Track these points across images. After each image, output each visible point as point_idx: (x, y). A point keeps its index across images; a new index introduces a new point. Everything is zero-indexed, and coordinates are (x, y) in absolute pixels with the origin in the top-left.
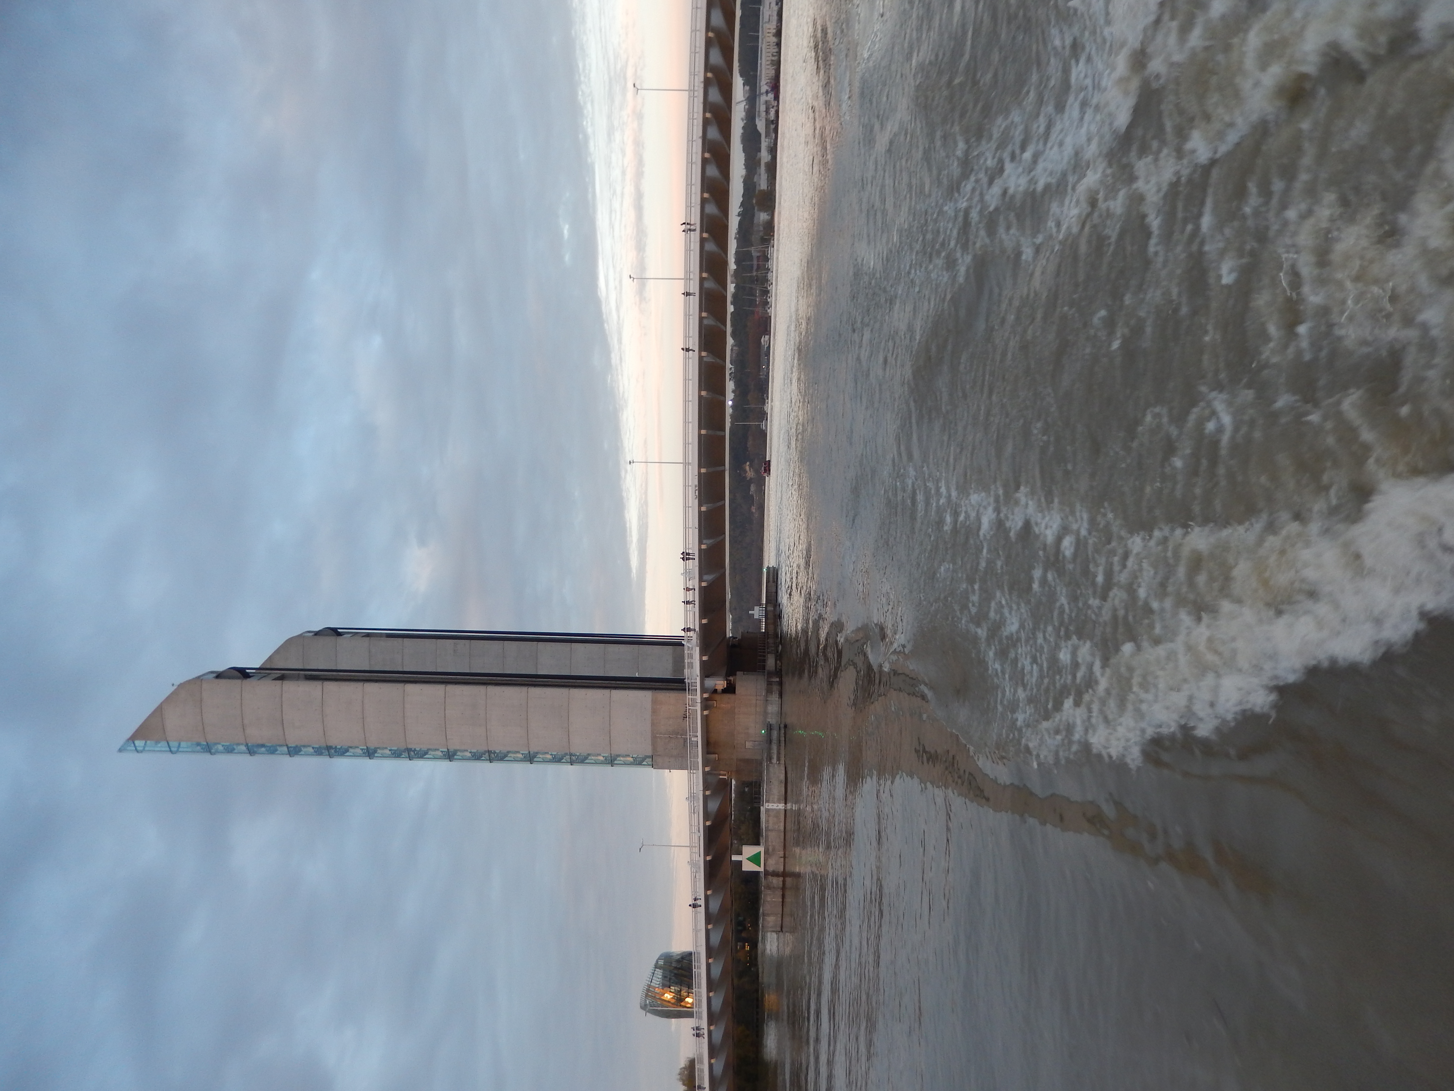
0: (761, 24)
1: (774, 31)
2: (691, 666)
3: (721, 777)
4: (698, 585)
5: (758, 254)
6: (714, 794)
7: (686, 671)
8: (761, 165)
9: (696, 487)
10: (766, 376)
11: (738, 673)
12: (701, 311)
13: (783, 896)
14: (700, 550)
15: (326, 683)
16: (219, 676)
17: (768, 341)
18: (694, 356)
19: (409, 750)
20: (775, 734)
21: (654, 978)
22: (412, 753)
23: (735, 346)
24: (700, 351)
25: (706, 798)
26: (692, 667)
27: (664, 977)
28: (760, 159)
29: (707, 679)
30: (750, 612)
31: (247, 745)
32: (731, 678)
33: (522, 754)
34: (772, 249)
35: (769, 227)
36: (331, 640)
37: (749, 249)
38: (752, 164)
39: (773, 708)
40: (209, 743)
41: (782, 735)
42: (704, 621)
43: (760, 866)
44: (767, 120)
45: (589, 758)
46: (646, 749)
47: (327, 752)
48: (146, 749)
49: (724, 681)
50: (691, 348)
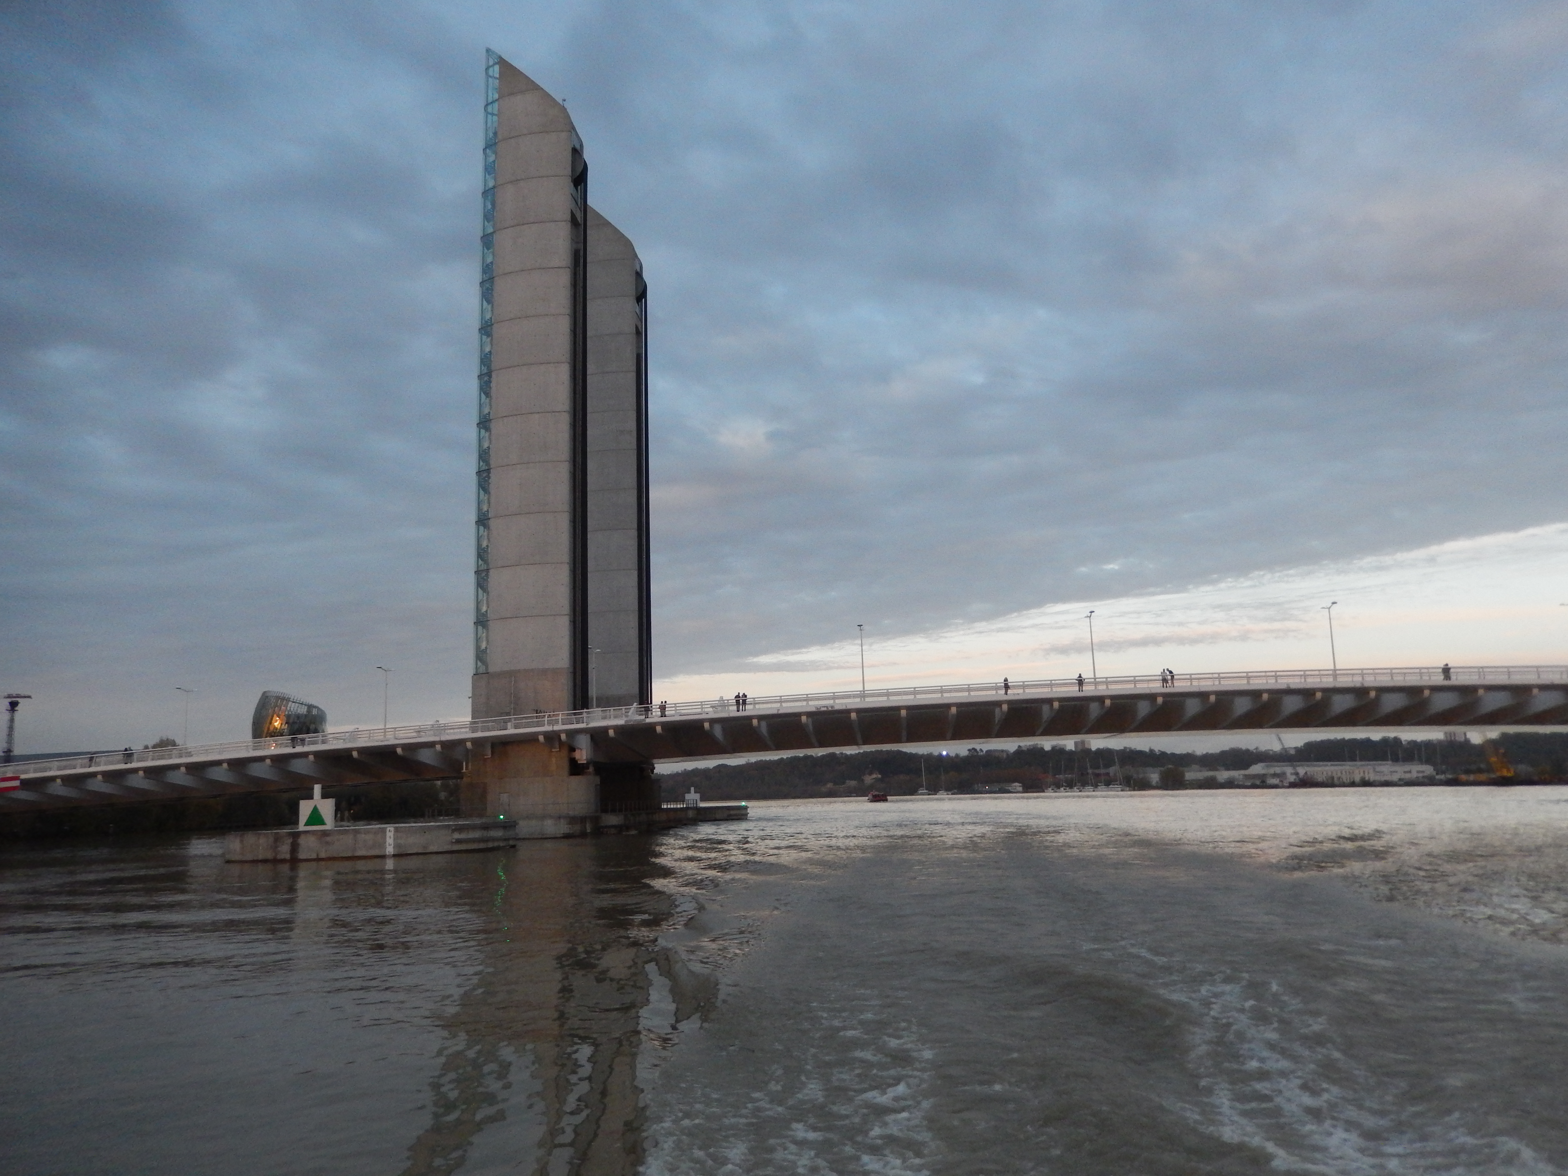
0: (1371, 763)
1: (1367, 779)
2: (603, 715)
3: (464, 763)
4: (704, 718)
5: (1112, 774)
6: (441, 755)
7: (597, 711)
8: (1211, 772)
9: (832, 707)
10: (977, 790)
11: (598, 778)
12: (1061, 700)
13: (265, 861)
14: (750, 718)
15: (569, 272)
16: (576, 152)
17: (1016, 791)
18: (1000, 695)
19: (490, 374)
20: (499, 833)
21: (297, 704)
22: (486, 378)
23: (1008, 754)
24: (1009, 702)
25: (434, 745)
26: (601, 717)
27: (298, 716)
28: (1217, 770)
29: (587, 736)
30: (692, 789)
31: (494, 187)
32: (591, 769)
33: (488, 511)
34: (1120, 789)
35: (1143, 785)
36: (630, 289)
37: (1116, 763)
38: (1210, 761)
39: (550, 827)
40: (496, 146)
41: (496, 844)
42: (661, 729)
43: (306, 825)
44: (1264, 775)
45: (485, 594)
46: (497, 664)
47: (487, 278)
48: (490, 79)
49: (587, 759)
50: (1009, 691)
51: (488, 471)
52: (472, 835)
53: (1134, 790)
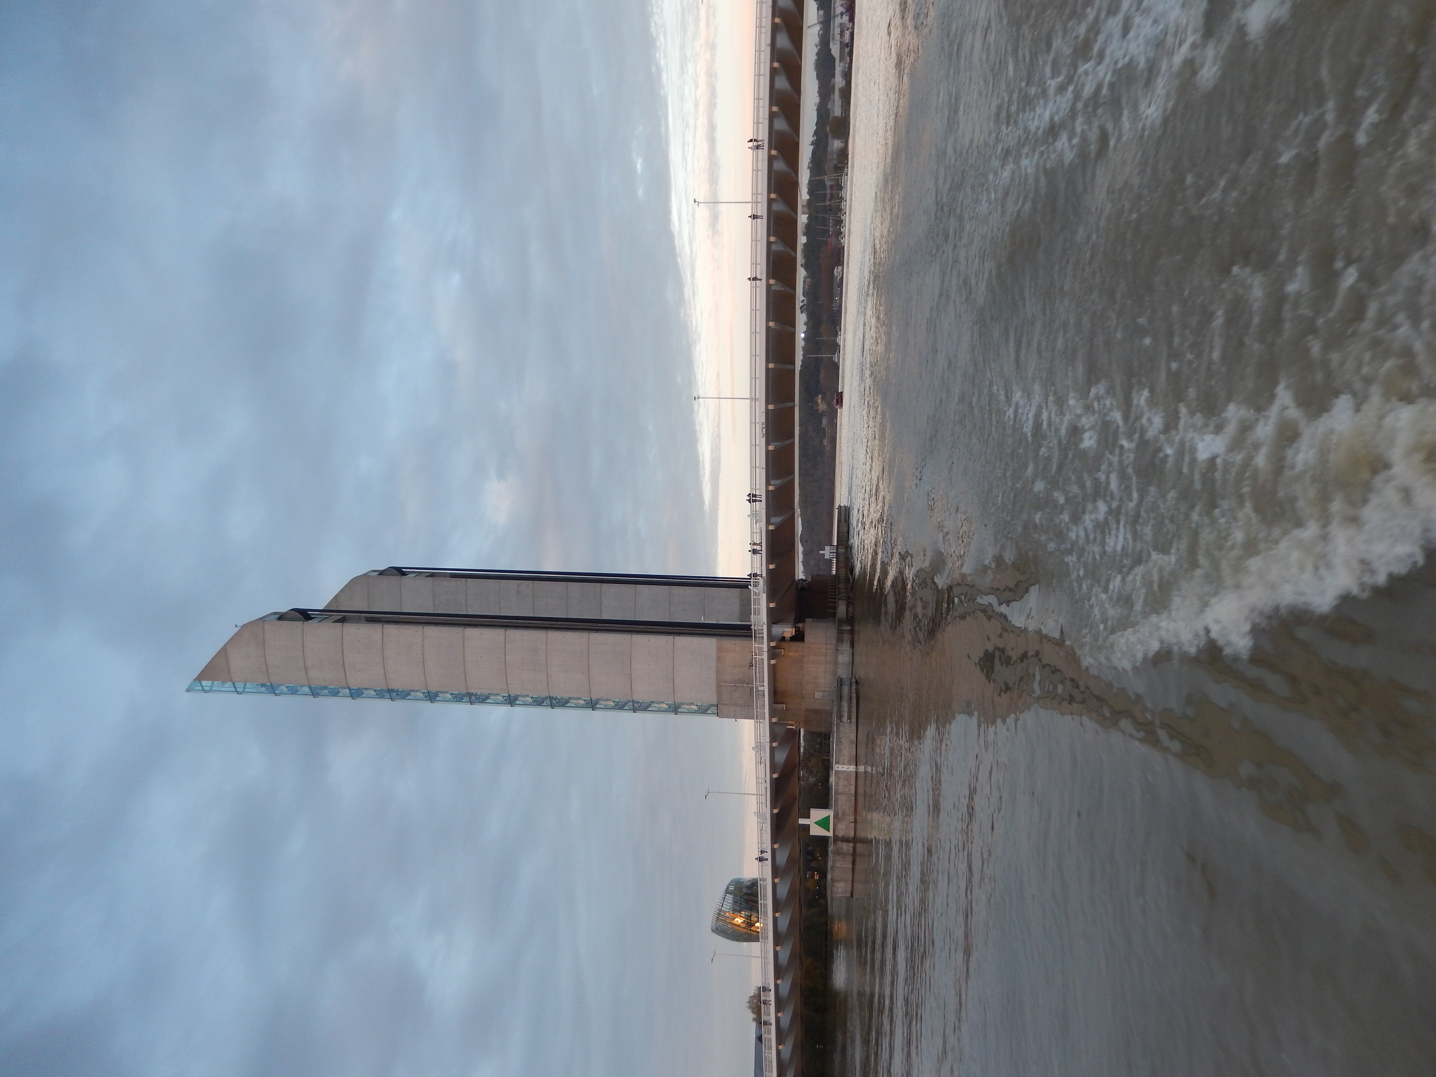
2: (757, 612)
3: (788, 727)
4: (765, 529)
5: (832, 183)
6: (781, 744)
7: (752, 617)
8: (836, 92)
9: (763, 424)
10: (839, 308)
11: (807, 620)
12: (769, 235)
13: (854, 863)
14: (768, 492)
15: (386, 626)
16: (282, 617)
17: (841, 273)
19: (470, 695)
20: (846, 690)
21: (725, 903)
22: (474, 698)
23: (807, 277)
25: (772, 750)
26: (759, 614)
27: (735, 902)
28: (834, 86)
29: (774, 626)
30: (821, 552)
31: (310, 687)
32: (800, 625)
33: (584, 700)
34: (846, 177)
35: (843, 155)
36: (395, 580)
37: (822, 178)
38: (825, 91)
39: (844, 658)
40: (273, 685)
41: (854, 691)
42: (772, 567)
43: (829, 831)
44: (841, 43)
45: (653, 706)
46: (711, 697)
47: (389, 695)
48: (213, 689)
49: (792, 628)
50: (758, 277)
51: (551, 698)
52: (845, 708)
53: (847, 164)
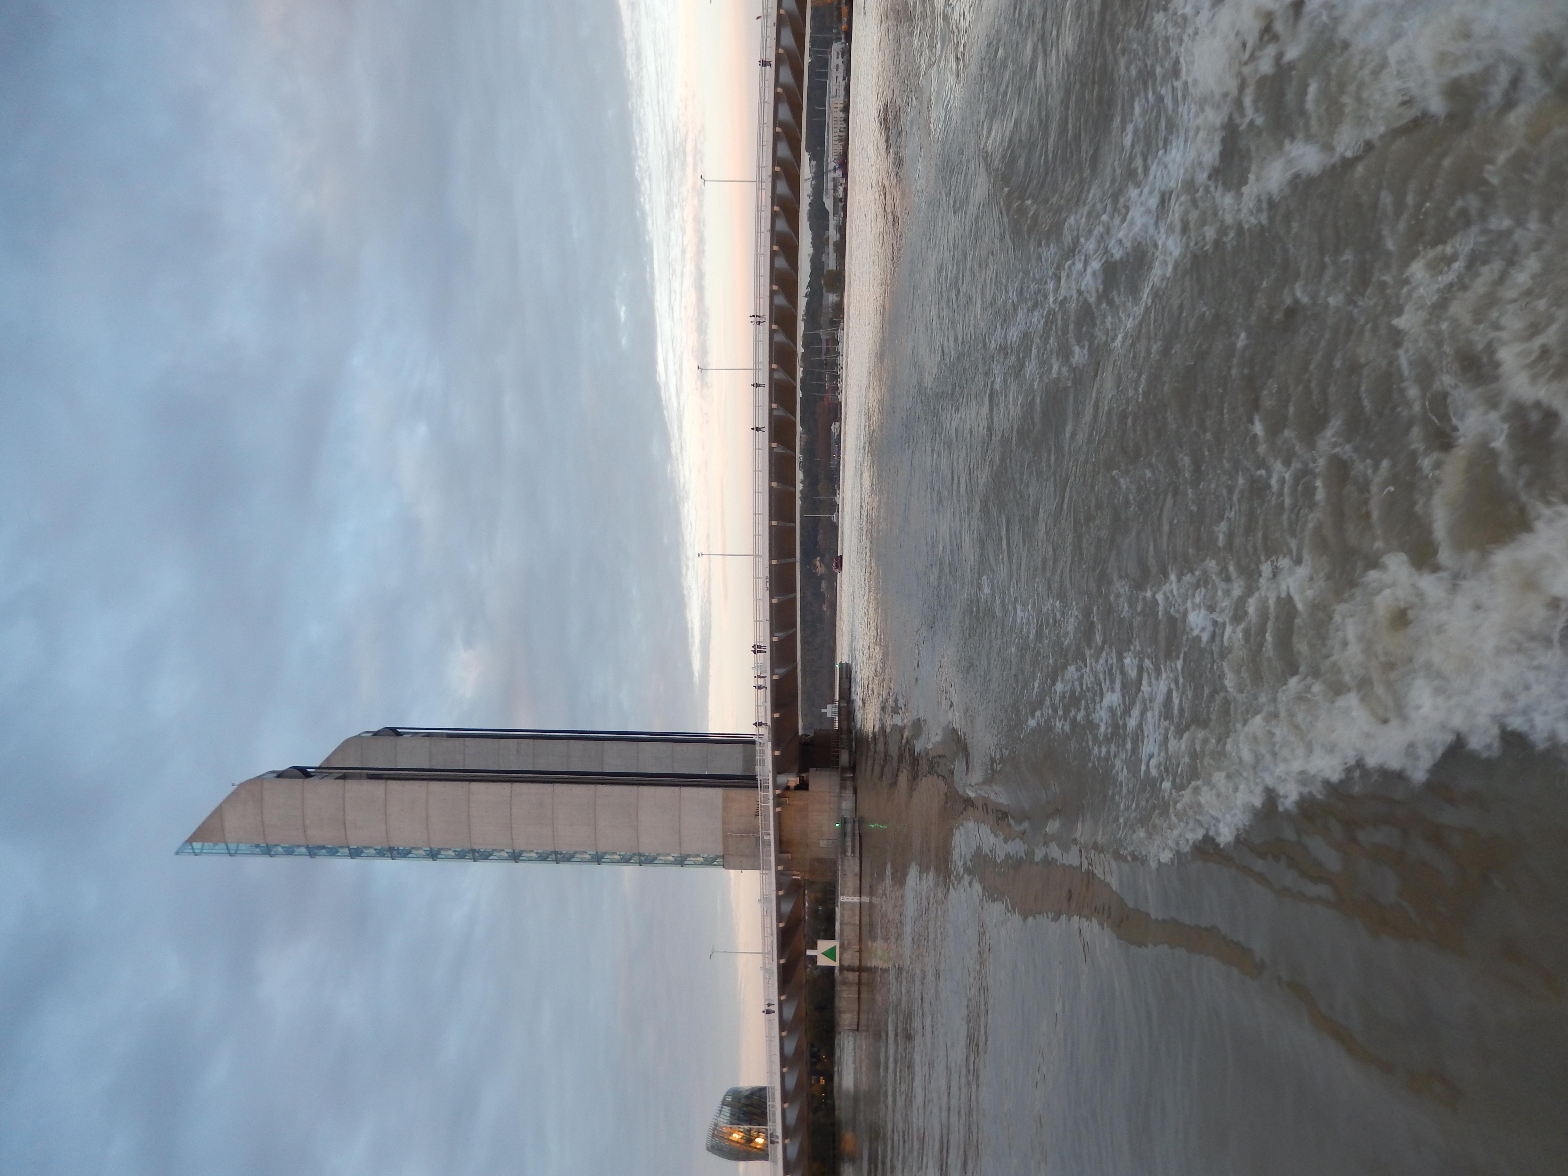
0: (828, 98)
1: (842, 106)
2: (763, 762)
3: (794, 877)
5: (828, 337)
6: (787, 895)
7: (758, 769)
8: (830, 244)
9: (767, 578)
10: (836, 465)
11: (810, 769)
12: (770, 402)
13: (859, 993)
15: (389, 782)
16: (280, 775)
17: (839, 429)
19: (473, 851)
20: (849, 827)
21: (721, 1116)
22: (477, 854)
23: (804, 434)
25: (779, 899)
26: (764, 764)
27: (732, 1115)
28: (828, 238)
29: (779, 775)
30: (823, 711)
31: (307, 847)
32: (804, 775)
33: (590, 854)
34: (841, 331)
35: (839, 309)
36: (391, 740)
37: (817, 331)
38: (819, 242)
39: (847, 805)
40: (269, 844)
41: (857, 828)
42: (776, 715)
43: (835, 961)
44: (835, 198)
45: (659, 858)
46: (717, 848)
47: (389, 853)
48: (204, 851)
49: (796, 778)
51: (556, 853)
52: (849, 844)
53: (843, 318)
